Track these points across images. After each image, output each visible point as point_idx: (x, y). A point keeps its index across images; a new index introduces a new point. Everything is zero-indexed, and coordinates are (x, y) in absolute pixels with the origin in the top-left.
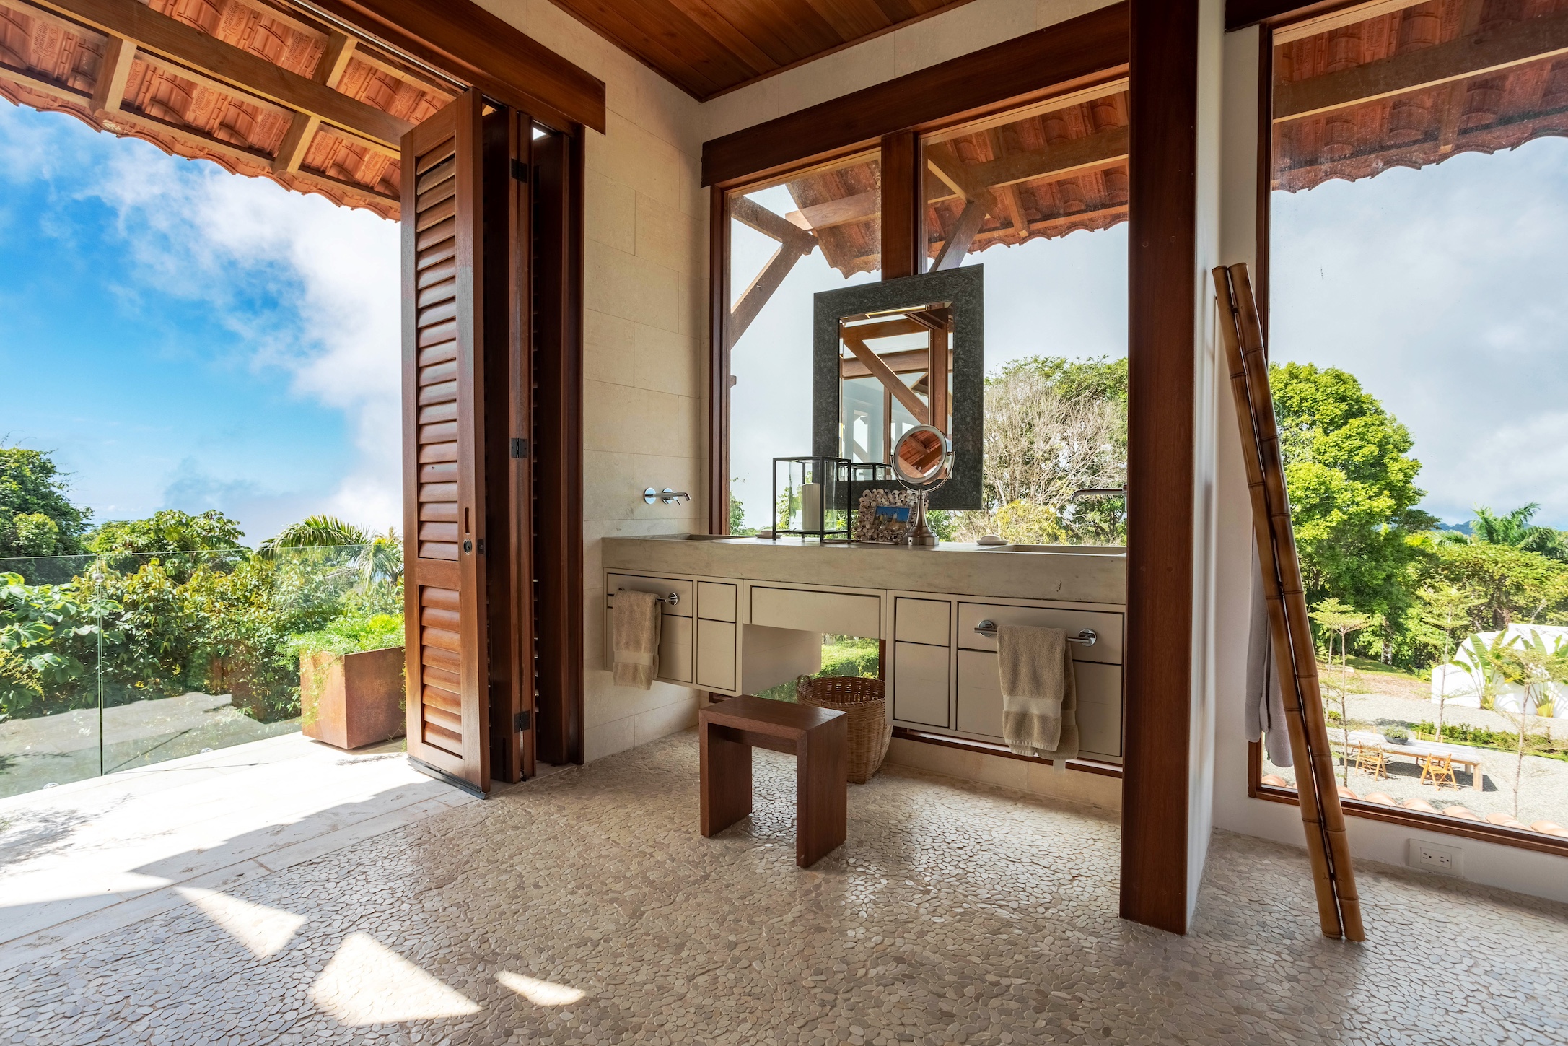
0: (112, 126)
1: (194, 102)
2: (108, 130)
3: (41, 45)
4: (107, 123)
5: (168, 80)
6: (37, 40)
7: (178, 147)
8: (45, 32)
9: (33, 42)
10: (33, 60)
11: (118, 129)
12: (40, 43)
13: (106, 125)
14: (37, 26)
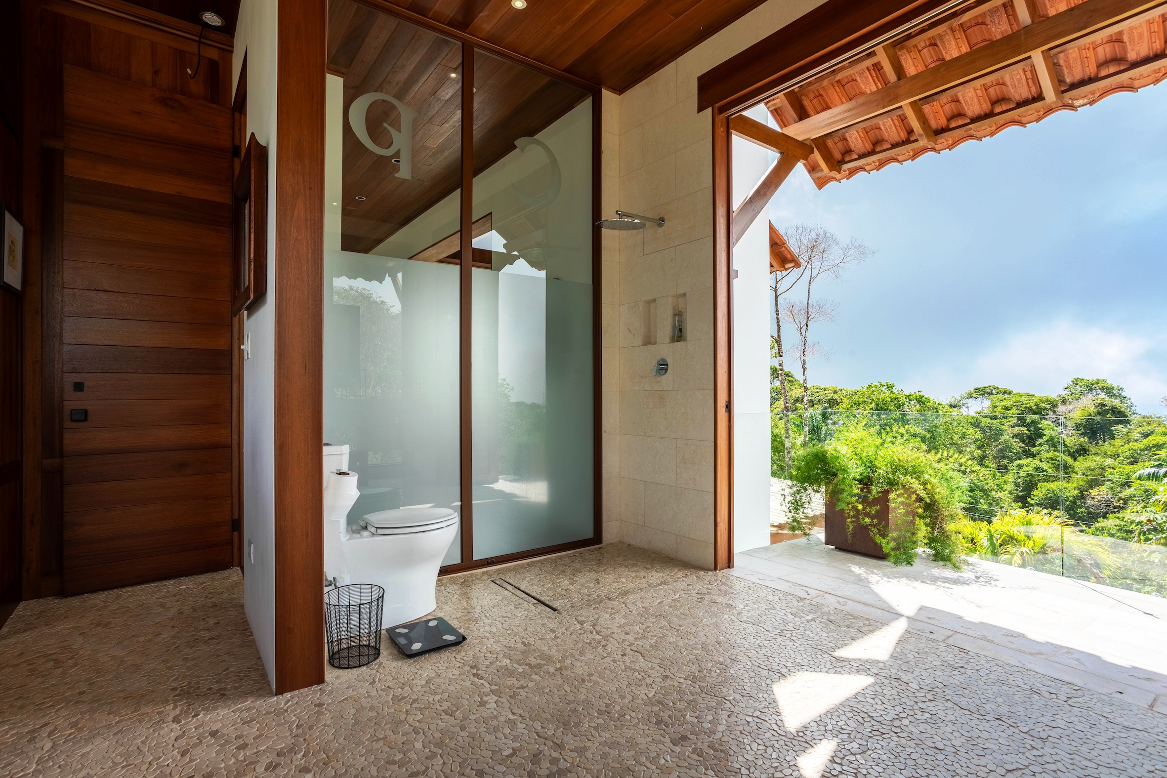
0: (1081, 102)
1: (1128, 44)
2: (1080, 106)
3: (1015, 86)
4: (1077, 103)
5: (1108, 42)
6: (1012, 86)
7: (1136, 83)
8: (1013, 79)
9: (1011, 88)
10: (1018, 98)
11: (1086, 101)
12: (1014, 86)
13: (1076, 104)
14: (1008, 78)
